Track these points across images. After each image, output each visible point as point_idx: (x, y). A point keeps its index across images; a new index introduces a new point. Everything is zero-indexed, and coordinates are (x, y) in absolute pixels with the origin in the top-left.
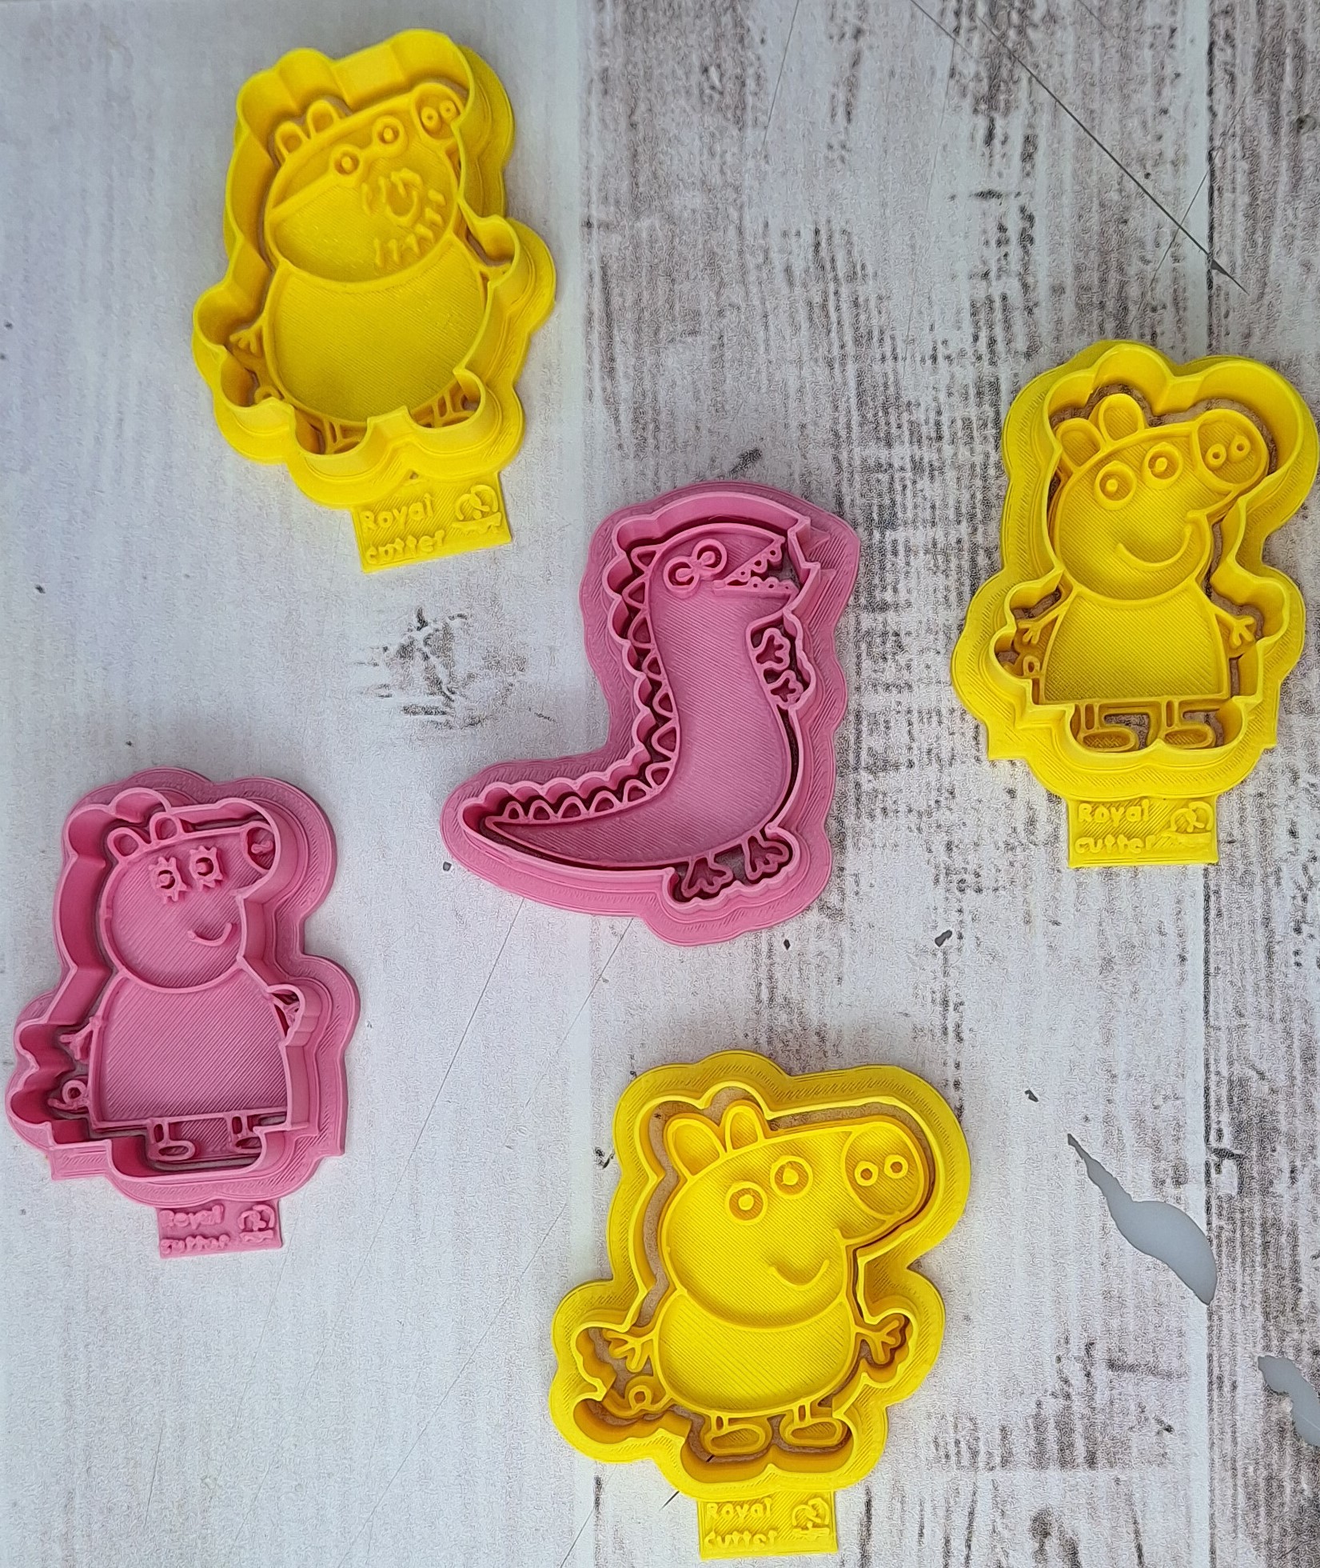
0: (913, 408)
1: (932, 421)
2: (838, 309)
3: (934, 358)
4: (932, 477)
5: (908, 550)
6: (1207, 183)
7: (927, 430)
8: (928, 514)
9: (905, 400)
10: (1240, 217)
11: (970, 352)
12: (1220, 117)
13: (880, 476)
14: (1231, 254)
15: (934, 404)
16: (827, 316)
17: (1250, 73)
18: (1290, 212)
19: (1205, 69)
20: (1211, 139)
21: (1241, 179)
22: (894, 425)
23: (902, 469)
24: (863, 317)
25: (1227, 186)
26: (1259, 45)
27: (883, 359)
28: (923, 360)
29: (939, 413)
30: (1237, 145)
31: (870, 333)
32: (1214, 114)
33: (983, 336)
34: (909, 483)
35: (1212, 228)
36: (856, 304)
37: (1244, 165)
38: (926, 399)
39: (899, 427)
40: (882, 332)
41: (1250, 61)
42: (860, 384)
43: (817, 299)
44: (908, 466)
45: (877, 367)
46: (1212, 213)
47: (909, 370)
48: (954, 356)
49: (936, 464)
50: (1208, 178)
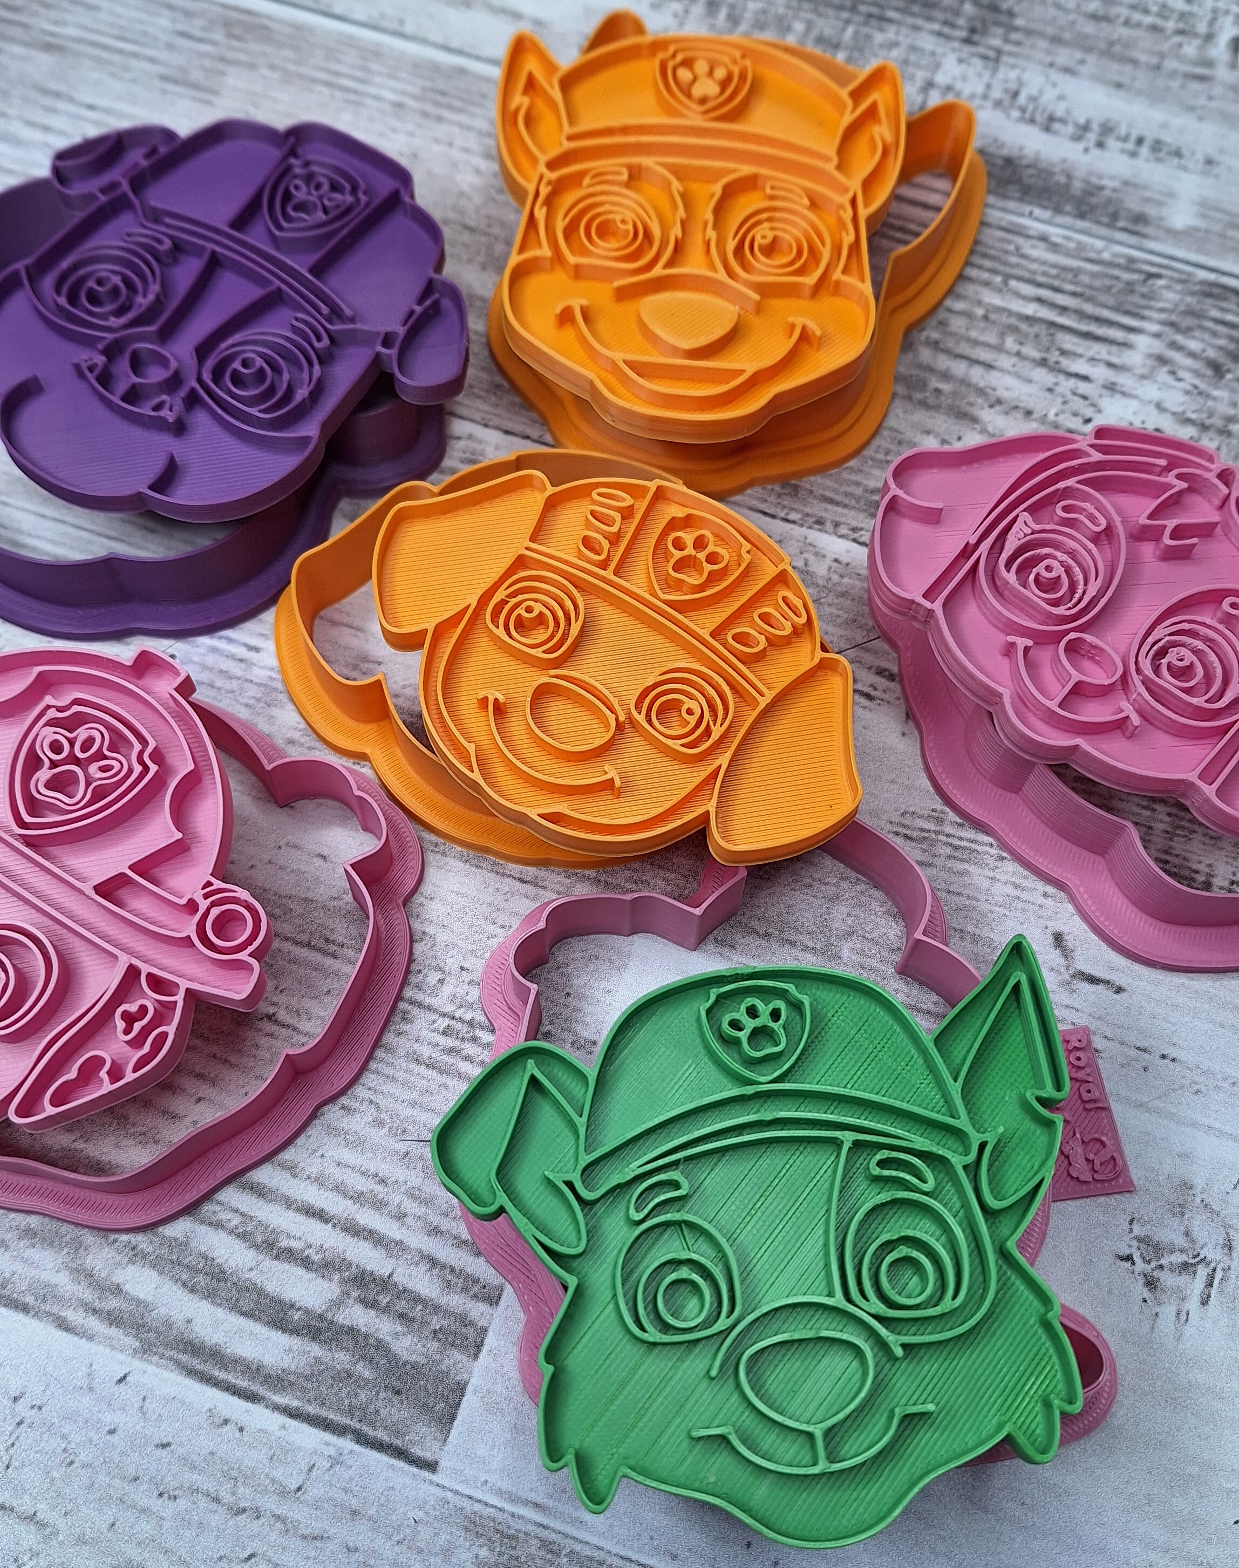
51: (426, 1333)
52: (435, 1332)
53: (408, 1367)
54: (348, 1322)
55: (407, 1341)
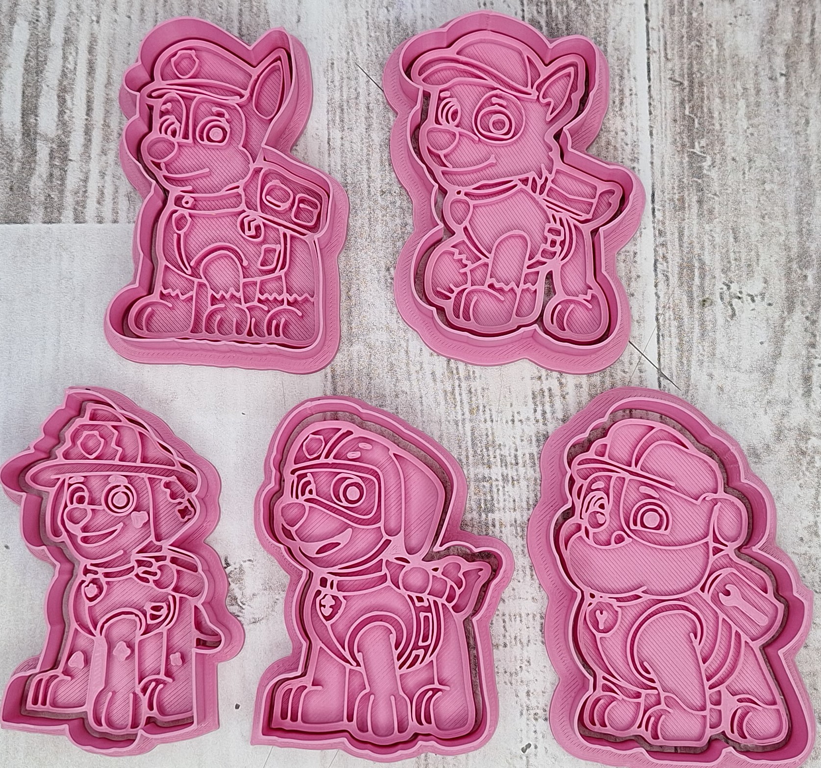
0: (502, 447)
1: (513, 455)
2: (460, 394)
3: (513, 421)
4: (513, 485)
5: (501, 525)
6: (656, 332)
7: (510, 459)
8: (511, 505)
9: (497, 443)
10: (674, 350)
11: (532, 418)
12: (661, 299)
13: (485, 483)
14: (670, 368)
15: (514, 445)
16: (454, 399)
17: (676, 276)
18: (700, 347)
19: (653, 273)
20: (657, 309)
21: (674, 330)
22: (492, 456)
23: (497, 480)
24: (473, 399)
25: (666, 333)
26: (681, 261)
27: (485, 421)
28: (507, 422)
29: (516, 450)
30: (671, 313)
31: (478, 407)
32: (659, 297)
33: (539, 409)
34: (501, 488)
35: (659, 355)
36: (470, 392)
37: (675, 323)
38: (509, 443)
39: (495, 457)
40: (484, 407)
41: (676, 270)
42: (473, 434)
43: (449, 389)
44: (500, 478)
45: (482, 425)
46: (659, 348)
47: (499, 426)
48: (523, 420)
49: (515, 478)
50: (656, 329)
51: (47, 191)
52: (49, 195)
53: (26, 189)
54: (38, 148)
55: (40, 183)
